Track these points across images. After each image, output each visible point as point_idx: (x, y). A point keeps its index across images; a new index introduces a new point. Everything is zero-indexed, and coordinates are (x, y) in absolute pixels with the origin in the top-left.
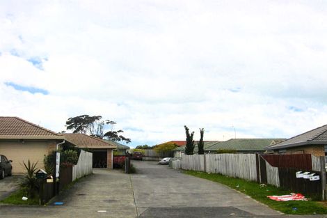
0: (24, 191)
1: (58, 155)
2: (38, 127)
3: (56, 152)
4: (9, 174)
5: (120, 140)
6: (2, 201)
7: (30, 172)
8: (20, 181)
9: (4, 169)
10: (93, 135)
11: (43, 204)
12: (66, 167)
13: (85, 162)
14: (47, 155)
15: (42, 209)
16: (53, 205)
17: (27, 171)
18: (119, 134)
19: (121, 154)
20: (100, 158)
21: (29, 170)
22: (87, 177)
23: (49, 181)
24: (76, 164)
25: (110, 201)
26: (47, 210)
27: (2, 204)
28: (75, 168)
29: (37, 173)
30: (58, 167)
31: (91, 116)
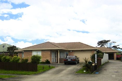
0: (84, 68)
1: (96, 55)
2: (87, 45)
3: (95, 54)
4: (78, 63)
5: (118, 49)
6: (77, 72)
7: (86, 62)
8: (83, 65)
9: (77, 61)
10: (108, 47)
11: (91, 73)
12: (99, 59)
13: (106, 57)
14: (92, 55)
15: (91, 75)
16: (95, 73)
17: (85, 61)
18: (118, 47)
19: (119, 54)
20: (111, 56)
21: (86, 61)
22: (107, 63)
23: (93, 65)
24: (102, 58)
25: (116, 72)
26: (93, 75)
27: (77, 73)
28: (102, 60)
29: (89, 62)
30: (96, 59)
31: (106, 40)
